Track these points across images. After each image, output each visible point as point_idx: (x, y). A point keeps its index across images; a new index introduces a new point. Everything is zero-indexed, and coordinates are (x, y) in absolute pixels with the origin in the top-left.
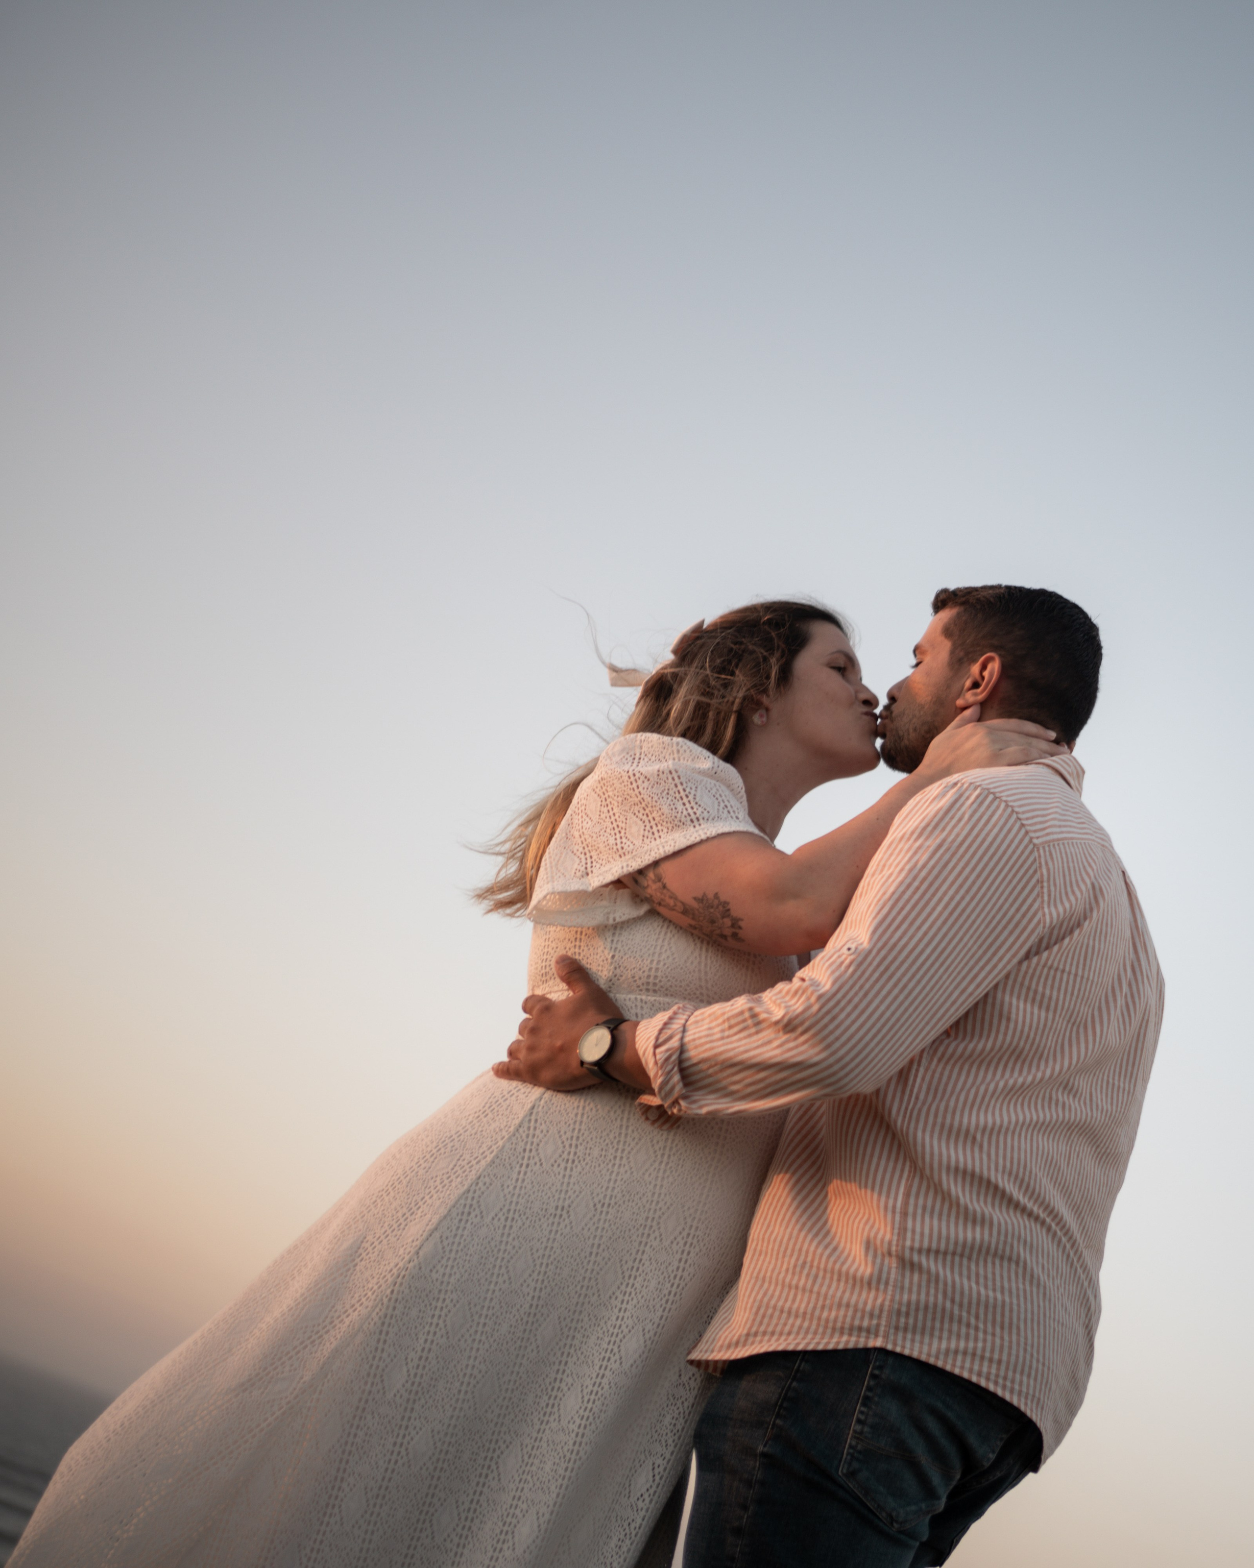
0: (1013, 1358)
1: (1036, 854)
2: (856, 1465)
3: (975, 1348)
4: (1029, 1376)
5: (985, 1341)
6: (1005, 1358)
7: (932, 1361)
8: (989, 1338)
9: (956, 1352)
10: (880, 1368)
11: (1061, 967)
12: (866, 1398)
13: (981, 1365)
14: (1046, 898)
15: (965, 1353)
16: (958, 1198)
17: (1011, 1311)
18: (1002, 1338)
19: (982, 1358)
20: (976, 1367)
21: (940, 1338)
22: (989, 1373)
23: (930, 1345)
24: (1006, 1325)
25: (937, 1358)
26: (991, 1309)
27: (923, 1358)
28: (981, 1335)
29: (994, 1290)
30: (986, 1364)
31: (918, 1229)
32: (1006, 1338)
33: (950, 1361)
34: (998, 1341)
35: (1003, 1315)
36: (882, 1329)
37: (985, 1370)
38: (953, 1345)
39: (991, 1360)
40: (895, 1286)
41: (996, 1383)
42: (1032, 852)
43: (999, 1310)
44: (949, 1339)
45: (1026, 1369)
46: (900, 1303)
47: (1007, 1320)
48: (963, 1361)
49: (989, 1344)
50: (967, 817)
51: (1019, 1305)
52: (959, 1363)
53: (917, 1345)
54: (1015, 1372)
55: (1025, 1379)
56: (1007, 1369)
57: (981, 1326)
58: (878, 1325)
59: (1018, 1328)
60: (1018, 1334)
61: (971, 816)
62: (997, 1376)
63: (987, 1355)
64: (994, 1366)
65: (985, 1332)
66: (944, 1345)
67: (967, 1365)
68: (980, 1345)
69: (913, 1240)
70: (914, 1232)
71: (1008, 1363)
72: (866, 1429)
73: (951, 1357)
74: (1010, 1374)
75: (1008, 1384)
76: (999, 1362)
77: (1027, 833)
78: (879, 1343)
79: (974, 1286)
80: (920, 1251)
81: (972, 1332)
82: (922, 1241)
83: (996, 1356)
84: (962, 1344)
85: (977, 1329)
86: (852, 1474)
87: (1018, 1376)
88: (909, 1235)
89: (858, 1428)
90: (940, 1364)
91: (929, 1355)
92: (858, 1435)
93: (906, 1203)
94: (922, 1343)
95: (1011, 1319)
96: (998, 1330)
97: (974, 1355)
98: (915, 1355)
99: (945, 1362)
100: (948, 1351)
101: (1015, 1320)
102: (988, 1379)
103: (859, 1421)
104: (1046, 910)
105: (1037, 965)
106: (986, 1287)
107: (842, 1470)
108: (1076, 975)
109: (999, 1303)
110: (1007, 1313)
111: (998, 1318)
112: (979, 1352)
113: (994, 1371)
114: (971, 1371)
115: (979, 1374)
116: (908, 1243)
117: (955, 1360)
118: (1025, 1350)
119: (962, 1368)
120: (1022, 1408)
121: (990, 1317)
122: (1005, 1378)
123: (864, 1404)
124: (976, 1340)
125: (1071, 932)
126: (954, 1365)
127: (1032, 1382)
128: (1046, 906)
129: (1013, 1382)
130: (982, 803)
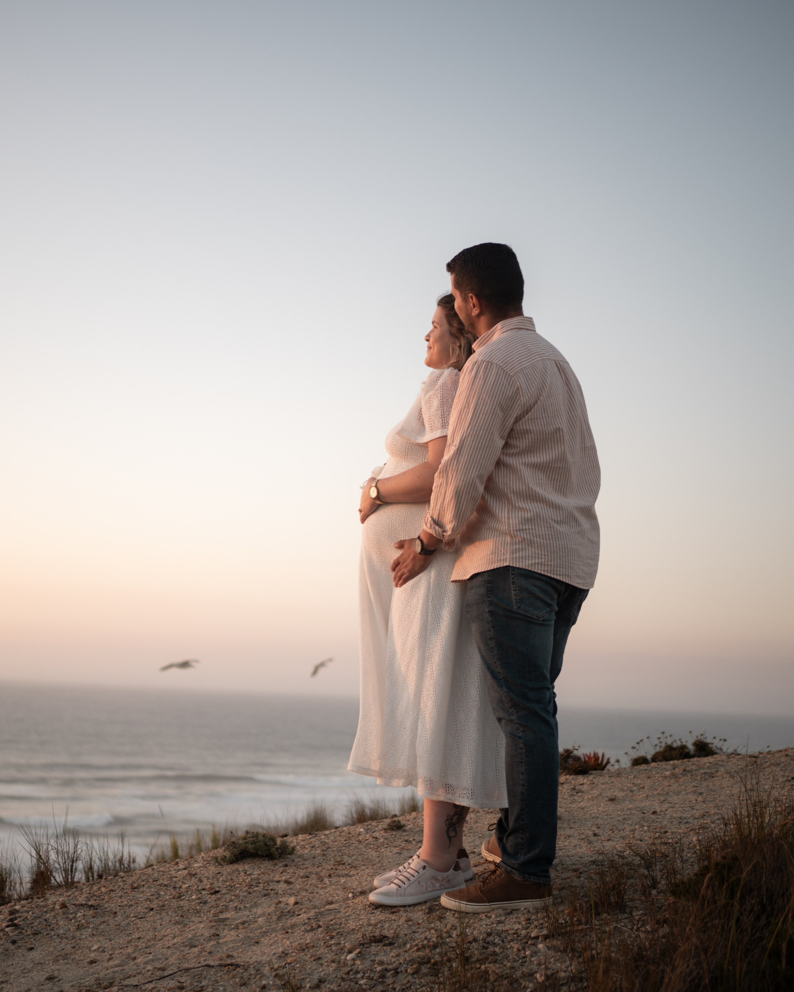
0: (556, 563)
1: (513, 379)
2: (519, 604)
3: (541, 562)
4: (563, 568)
5: (545, 558)
6: (553, 564)
7: (527, 568)
8: (546, 557)
9: (535, 564)
10: (514, 572)
11: (541, 416)
12: (513, 582)
13: (541, 567)
14: (521, 394)
15: (538, 564)
16: (526, 508)
17: (553, 546)
18: (551, 557)
19: (545, 565)
20: (543, 569)
21: (529, 560)
22: (548, 570)
23: (525, 562)
24: (552, 551)
25: (528, 567)
26: (546, 547)
27: (524, 567)
28: (543, 557)
29: (546, 540)
30: (546, 567)
31: (514, 523)
32: (553, 556)
33: (533, 567)
34: (550, 558)
35: (551, 548)
36: (508, 559)
37: (546, 569)
38: (533, 562)
39: (548, 565)
40: (510, 544)
41: (551, 573)
42: (511, 379)
43: (549, 547)
44: (532, 559)
45: (561, 566)
46: (513, 550)
47: (552, 550)
48: (538, 567)
49: (546, 560)
50: (482, 377)
51: (556, 543)
52: (536, 568)
54: (557, 567)
55: (561, 569)
56: (554, 567)
57: (543, 553)
58: (506, 558)
59: (557, 552)
60: (557, 554)
61: (484, 376)
62: (551, 570)
63: (546, 563)
64: (549, 567)
65: (545, 555)
66: (530, 562)
67: (540, 568)
68: (543, 560)
69: (513, 527)
70: (513, 524)
71: (554, 565)
72: (517, 592)
74: (555, 569)
75: (558, 573)
76: (551, 565)
77: (507, 373)
78: (507, 564)
79: (538, 539)
80: (517, 531)
81: (540, 556)
82: (516, 527)
83: (549, 563)
84: (537, 561)
85: (541, 554)
86: (519, 608)
87: (558, 569)
88: (511, 526)
89: (515, 592)
90: (530, 569)
91: (525, 566)
92: (516, 595)
93: (508, 515)
94: (522, 562)
95: (554, 549)
96: (549, 554)
97: (541, 564)
98: (521, 567)
99: (532, 568)
100: (532, 564)
101: (555, 549)
102: (547, 572)
103: (514, 590)
104: (522, 399)
105: (525, 421)
106: (543, 539)
107: (515, 607)
108: (543, 417)
109: (545, 544)
110: (552, 547)
111: (549, 550)
112: (543, 563)
113: (549, 569)
114: (541, 570)
115: (544, 571)
116: (512, 529)
117: (535, 567)
118: (560, 559)
119: (538, 569)
120: (562, 580)
121: (546, 550)
122: (554, 571)
123: (513, 584)
124: (542, 558)
125: (537, 402)
126: (535, 569)
127: (564, 570)
128: (521, 397)
129: (557, 571)
130: (487, 368)
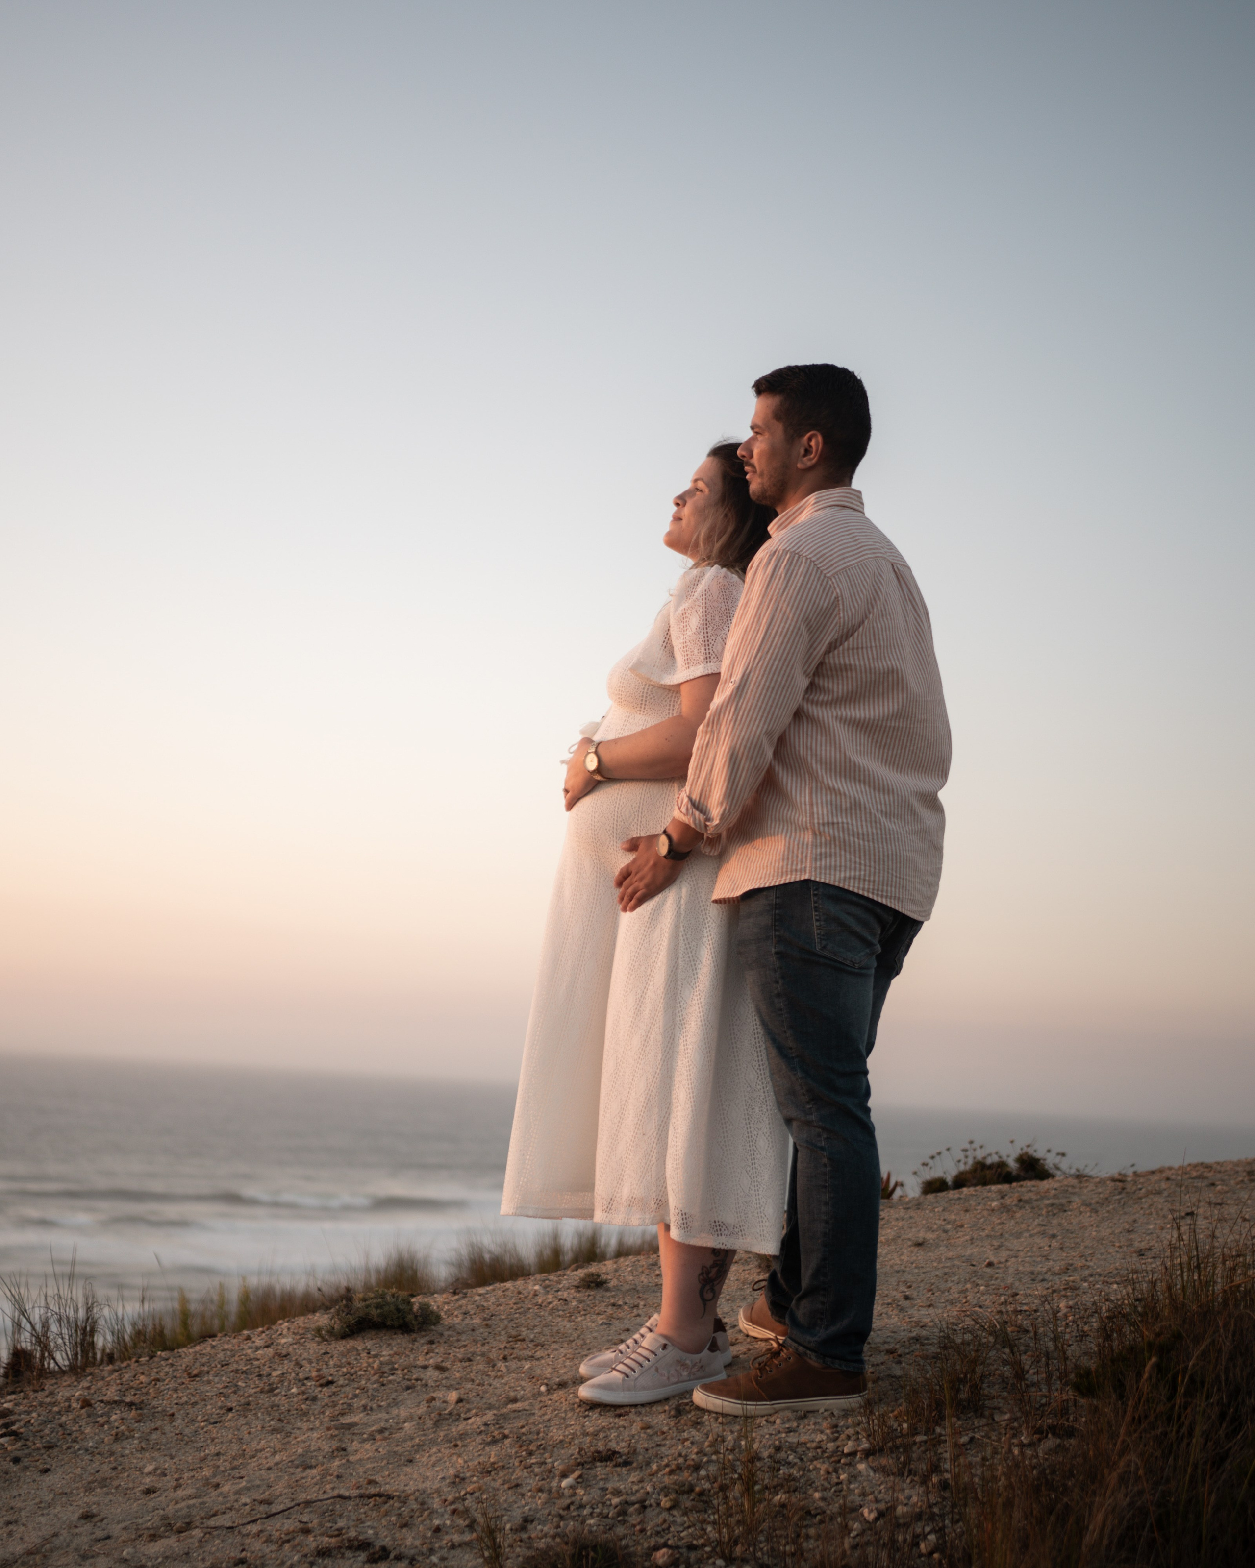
0: (881, 878)
1: (830, 582)
2: (824, 943)
3: (860, 875)
4: (891, 886)
5: (865, 870)
6: (877, 879)
7: (837, 884)
8: (868, 868)
9: (850, 878)
10: (817, 889)
11: (869, 645)
12: (816, 907)
13: (859, 883)
14: (841, 607)
15: (855, 878)
16: (839, 790)
17: (879, 852)
18: (875, 868)
19: (864, 880)
20: (861, 886)
21: (840, 871)
22: (869, 889)
23: (835, 875)
24: (877, 860)
25: (839, 882)
26: (867, 853)
27: (832, 883)
28: (863, 867)
29: (868, 841)
30: (867, 883)
31: (820, 812)
32: (877, 867)
33: (847, 883)
34: (872, 869)
35: (875, 855)
36: (808, 869)
37: (866, 887)
38: (848, 875)
39: (869, 881)
40: (812, 845)
41: (873, 893)
42: (827, 582)
43: (872, 852)
44: (845, 871)
46: (816, 855)
47: (877, 857)
48: (854, 883)
49: (867, 872)
50: (783, 576)
51: (883, 847)
52: (852, 884)
53: (828, 876)
55: (889, 888)
56: (878, 885)
57: (863, 862)
58: (806, 867)
59: (884, 861)
60: (884, 864)
61: (786, 574)
62: (873, 889)
63: (867, 878)
64: (871, 884)
65: (865, 865)
66: (842, 875)
67: (857, 885)
68: (863, 873)
69: (818, 818)
70: (818, 814)
71: (879, 881)
72: (821, 923)
73: (847, 881)
74: (881, 887)
75: (885, 894)
76: (874, 881)
77: (822, 572)
78: (807, 877)
79: (856, 840)
80: (823, 824)
81: (858, 866)
82: (823, 819)
83: (872, 879)
84: (853, 873)
85: (860, 864)
86: (824, 948)
87: (885, 887)
88: (816, 816)
89: (818, 923)
90: (841, 885)
91: (835, 881)
92: (819, 927)
93: (811, 798)
94: (830, 874)
95: (879, 857)
96: (872, 863)
97: (860, 879)
98: (827, 881)
99: (844, 884)
100: (845, 878)
102: (868, 892)
103: (817, 920)
104: (842, 615)
105: (843, 650)
106: (864, 840)
107: (818, 947)
108: (871, 647)
109: (867, 848)
110: (877, 854)
111: (872, 857)
112: (862, 877)
113: (871, 887)
114: (859, 888)
115: (863, 890)
116: (816, 821)
117: (849, 883)
118: (888, 872)
119: (854, 887)
120: (889, 904)
121: (867, 857)
123: (816, 911)
124: (860, 870)
125: (863, 622)
126: (849, 886)
127: (893, 889)
128: (841, 612)
129: (882, 891)
130: (791, 562)
